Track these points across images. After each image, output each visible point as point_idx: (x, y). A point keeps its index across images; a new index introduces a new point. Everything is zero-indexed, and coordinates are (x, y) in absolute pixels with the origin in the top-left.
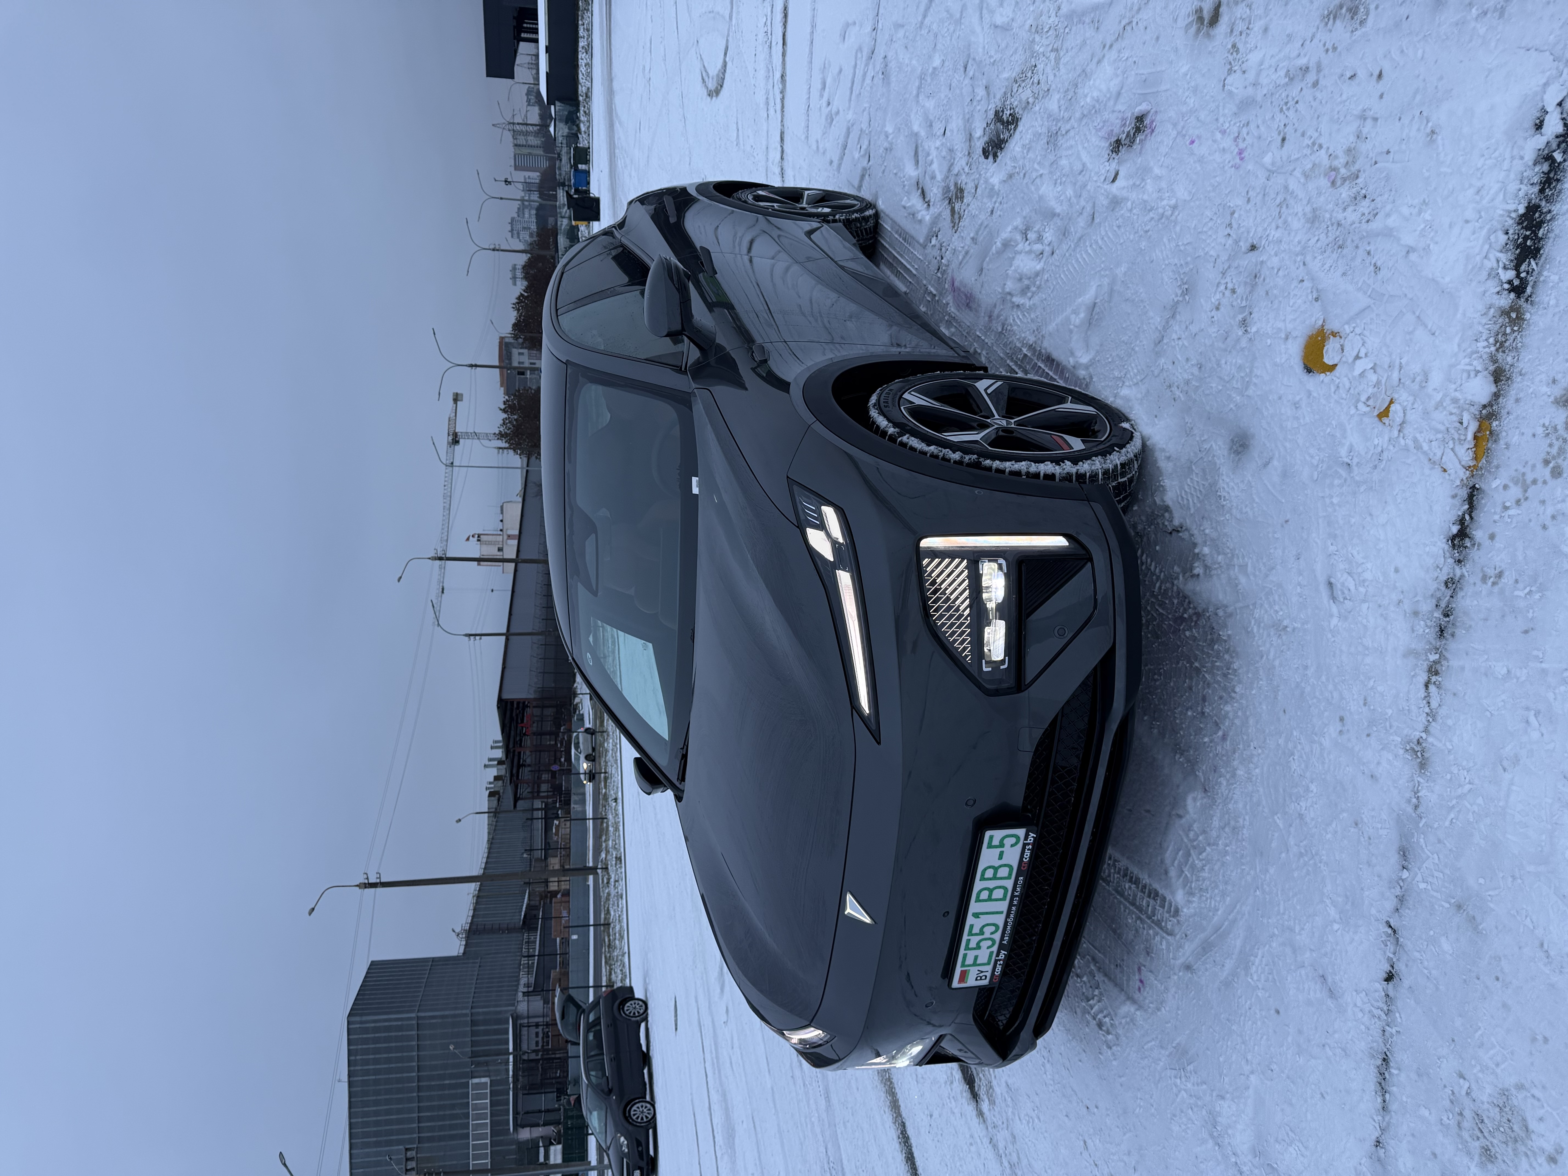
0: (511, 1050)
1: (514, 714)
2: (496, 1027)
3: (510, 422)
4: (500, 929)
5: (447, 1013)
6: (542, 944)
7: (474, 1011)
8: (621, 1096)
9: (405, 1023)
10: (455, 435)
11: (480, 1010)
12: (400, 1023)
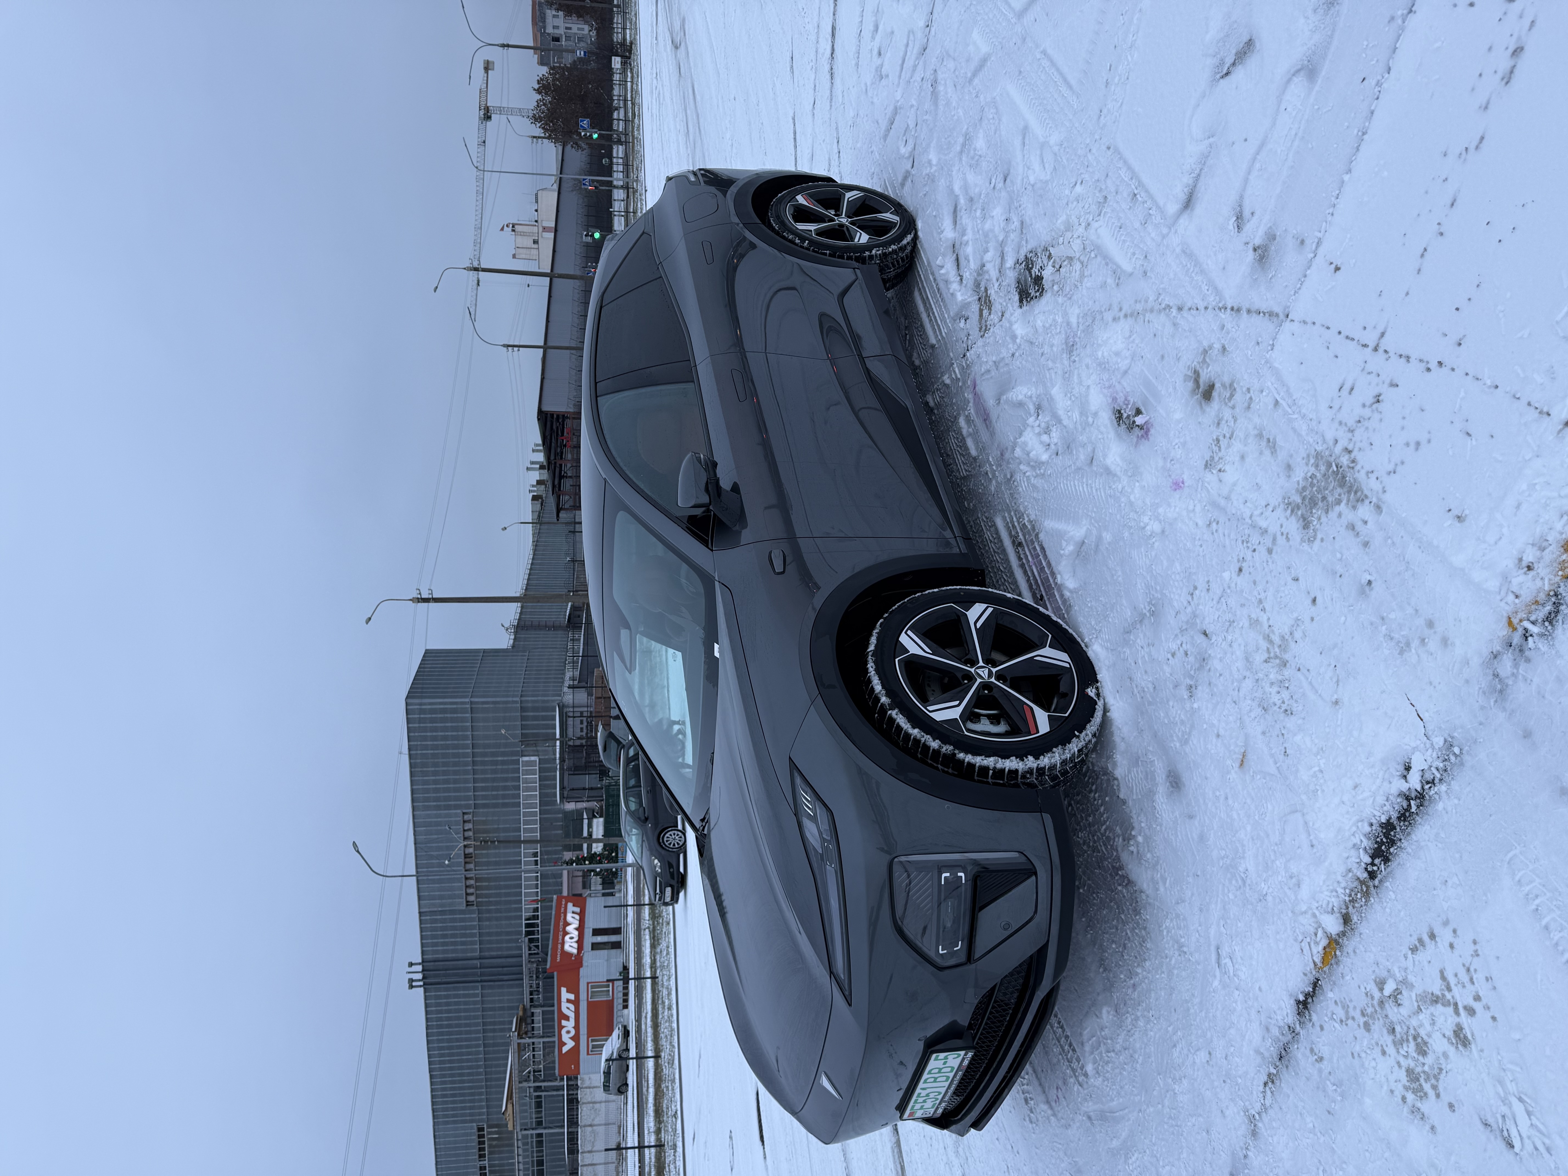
0: (558, 736)
1: (554, 427)
2: (544, 714)
3: (544, 104)
4: (546, 626)
5: (498, 699)
6: (586, 644)
7: (523, 699)
8: (656, 825)
9: (459, 706)
10: (487, 109)
11: (530, 699)
12: (455, 706)
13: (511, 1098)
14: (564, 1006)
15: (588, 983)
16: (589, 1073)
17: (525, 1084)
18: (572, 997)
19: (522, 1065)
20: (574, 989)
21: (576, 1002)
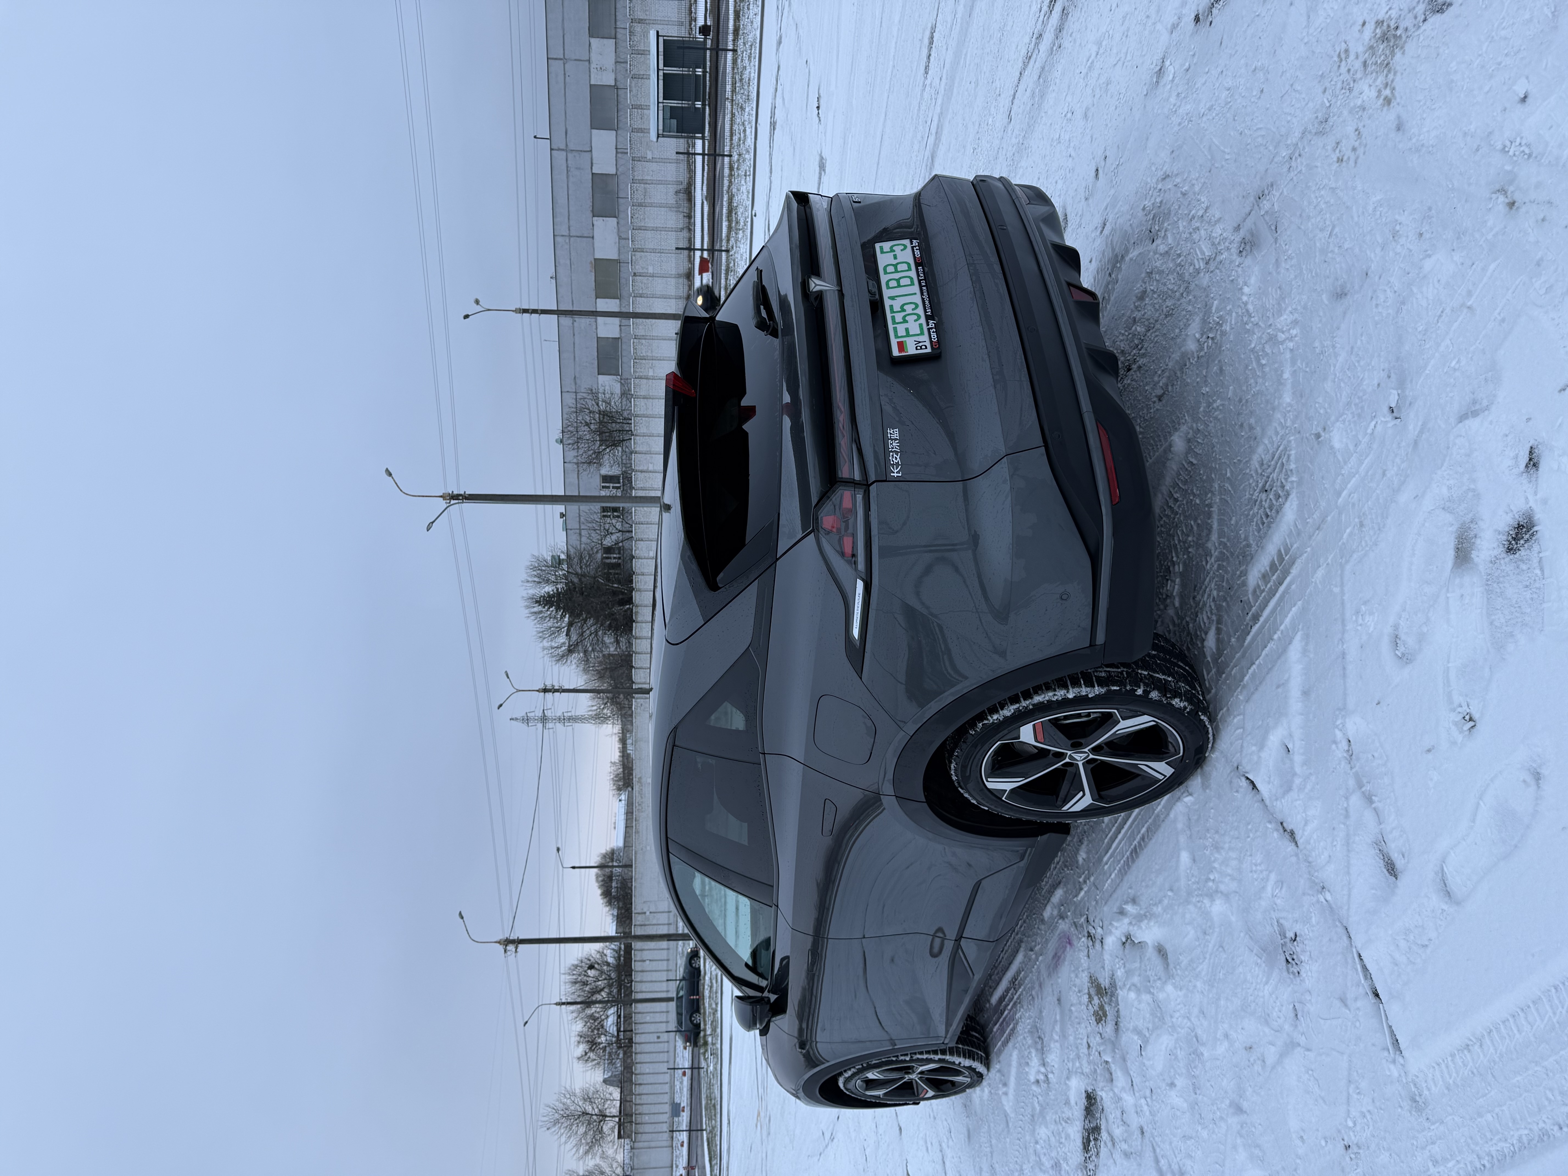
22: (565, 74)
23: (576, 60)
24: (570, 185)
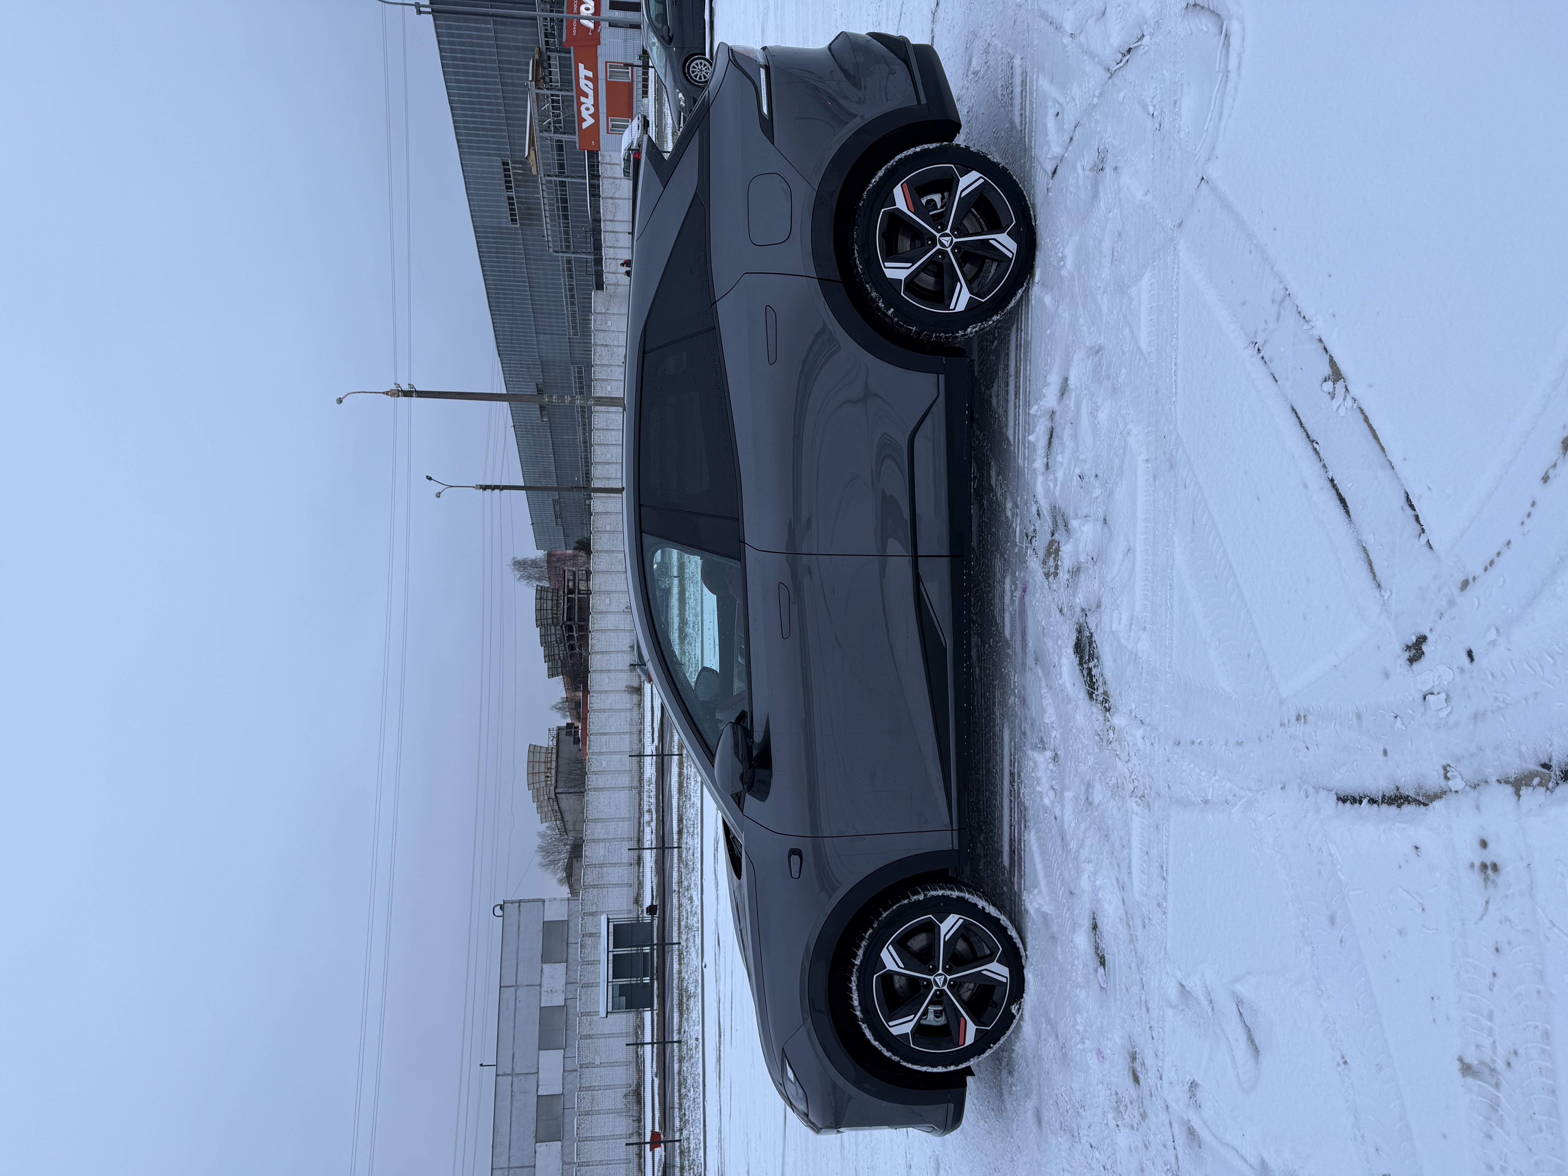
8: (681, 49)
13: (533, 145)
14: (583, 82)
15: (606, 62)
16: (608, 151)
17: (546, 134)
18: (590, 74)
19: (543, 116)
20: (592, 66)
21: (595, 80)
22: (516, 1000)
23: (527, 986)
24: (514, 1111)
